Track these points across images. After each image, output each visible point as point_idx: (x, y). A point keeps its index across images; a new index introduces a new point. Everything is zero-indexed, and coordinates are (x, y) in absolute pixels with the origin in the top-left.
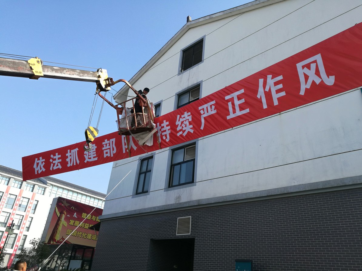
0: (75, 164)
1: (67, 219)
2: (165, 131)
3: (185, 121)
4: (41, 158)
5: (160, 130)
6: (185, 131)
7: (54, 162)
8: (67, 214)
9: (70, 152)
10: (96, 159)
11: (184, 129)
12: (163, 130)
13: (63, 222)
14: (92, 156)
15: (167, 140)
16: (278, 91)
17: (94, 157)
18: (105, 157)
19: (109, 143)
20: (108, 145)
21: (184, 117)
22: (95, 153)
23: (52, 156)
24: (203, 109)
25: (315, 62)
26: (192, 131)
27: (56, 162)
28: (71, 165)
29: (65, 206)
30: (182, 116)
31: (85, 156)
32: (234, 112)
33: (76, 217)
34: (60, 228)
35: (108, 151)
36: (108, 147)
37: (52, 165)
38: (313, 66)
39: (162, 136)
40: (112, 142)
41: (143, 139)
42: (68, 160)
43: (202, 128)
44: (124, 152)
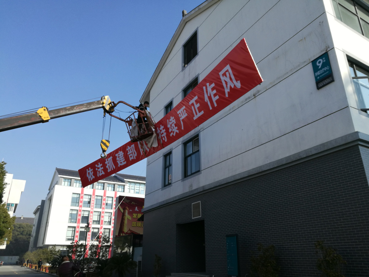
0: (112, 169)
1: (130, 213)
2: (163, 133)
3: (172, 124)
4: (90, 168)
5: (160, 133)
6: (174, 131)
7: (99, 170)
8: (129, 209)
9: (108, 160)
10: (125, 163)
11: (173, 130)
12: (161, 132)
13: (127, 216)
14: (122, 161)
15: (166, 141)
16: (215, 95)
17: (124, 162)
18: (131, 160)
19: (131, 149)
20: (130, 150)
21: (171, 121)
22: (123, 158)
23: (96, 166)
24: (180, 113)
25: (227, 71)
26: (178, 131)
27: (100, 170)
28: (110, 170)
29: (126, 203)
30: (170, 120)
31: (118, 161)
32: (196, 114)
33: (138, 210)
34: (126, 222)
35: (131, 155)
36: (131, 152)
37: (98, 172)
38: (227, 74)
39: (162, 138)
40: (133, 147)
41: (149, 142)
42: (107, 167)
43: (183, 128)
44: (142, 154)
